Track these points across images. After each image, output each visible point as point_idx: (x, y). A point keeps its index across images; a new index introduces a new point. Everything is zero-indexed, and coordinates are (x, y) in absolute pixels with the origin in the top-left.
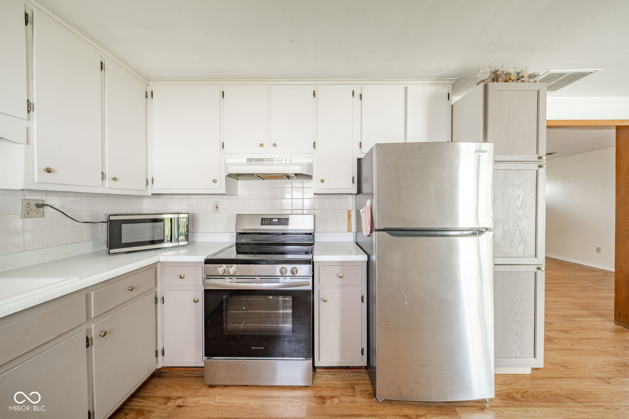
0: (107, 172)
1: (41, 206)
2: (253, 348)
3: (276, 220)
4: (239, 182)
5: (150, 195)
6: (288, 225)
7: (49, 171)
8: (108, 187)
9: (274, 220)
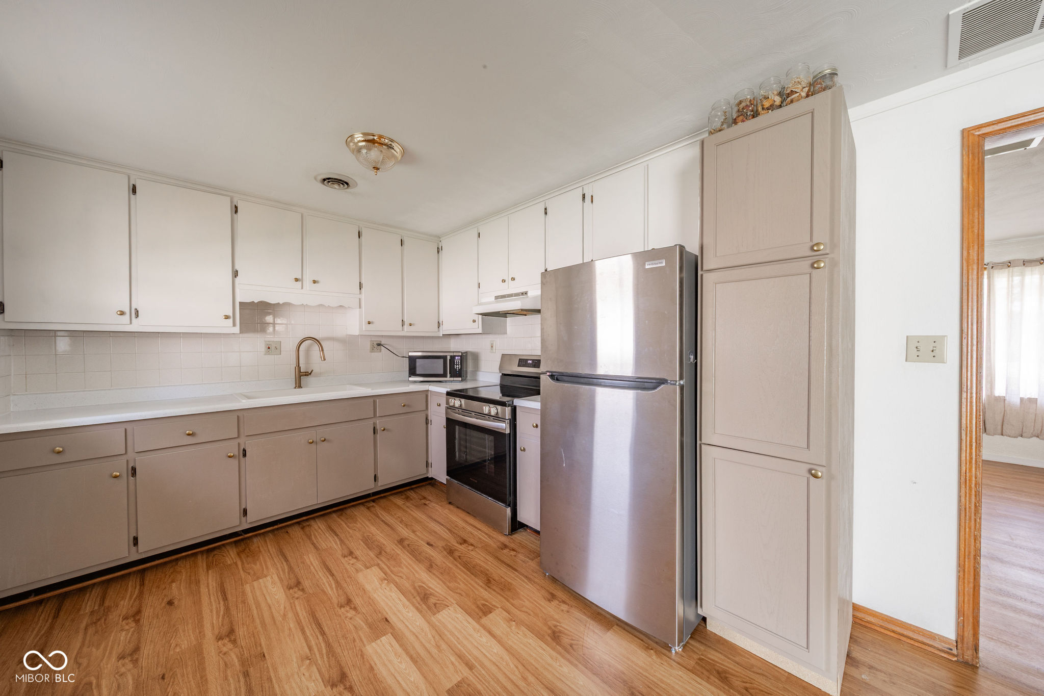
0: (405, 320)
1: (379, 345)
2: (472, 479)
3: (531, 362)
4: (508, 319)
5: (441, 335)
6: (539, 367)
7: (369, 323)
8: (407, 331)
9: (529, 362)
